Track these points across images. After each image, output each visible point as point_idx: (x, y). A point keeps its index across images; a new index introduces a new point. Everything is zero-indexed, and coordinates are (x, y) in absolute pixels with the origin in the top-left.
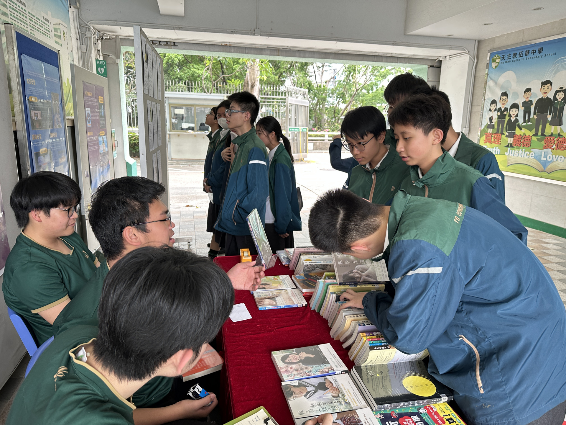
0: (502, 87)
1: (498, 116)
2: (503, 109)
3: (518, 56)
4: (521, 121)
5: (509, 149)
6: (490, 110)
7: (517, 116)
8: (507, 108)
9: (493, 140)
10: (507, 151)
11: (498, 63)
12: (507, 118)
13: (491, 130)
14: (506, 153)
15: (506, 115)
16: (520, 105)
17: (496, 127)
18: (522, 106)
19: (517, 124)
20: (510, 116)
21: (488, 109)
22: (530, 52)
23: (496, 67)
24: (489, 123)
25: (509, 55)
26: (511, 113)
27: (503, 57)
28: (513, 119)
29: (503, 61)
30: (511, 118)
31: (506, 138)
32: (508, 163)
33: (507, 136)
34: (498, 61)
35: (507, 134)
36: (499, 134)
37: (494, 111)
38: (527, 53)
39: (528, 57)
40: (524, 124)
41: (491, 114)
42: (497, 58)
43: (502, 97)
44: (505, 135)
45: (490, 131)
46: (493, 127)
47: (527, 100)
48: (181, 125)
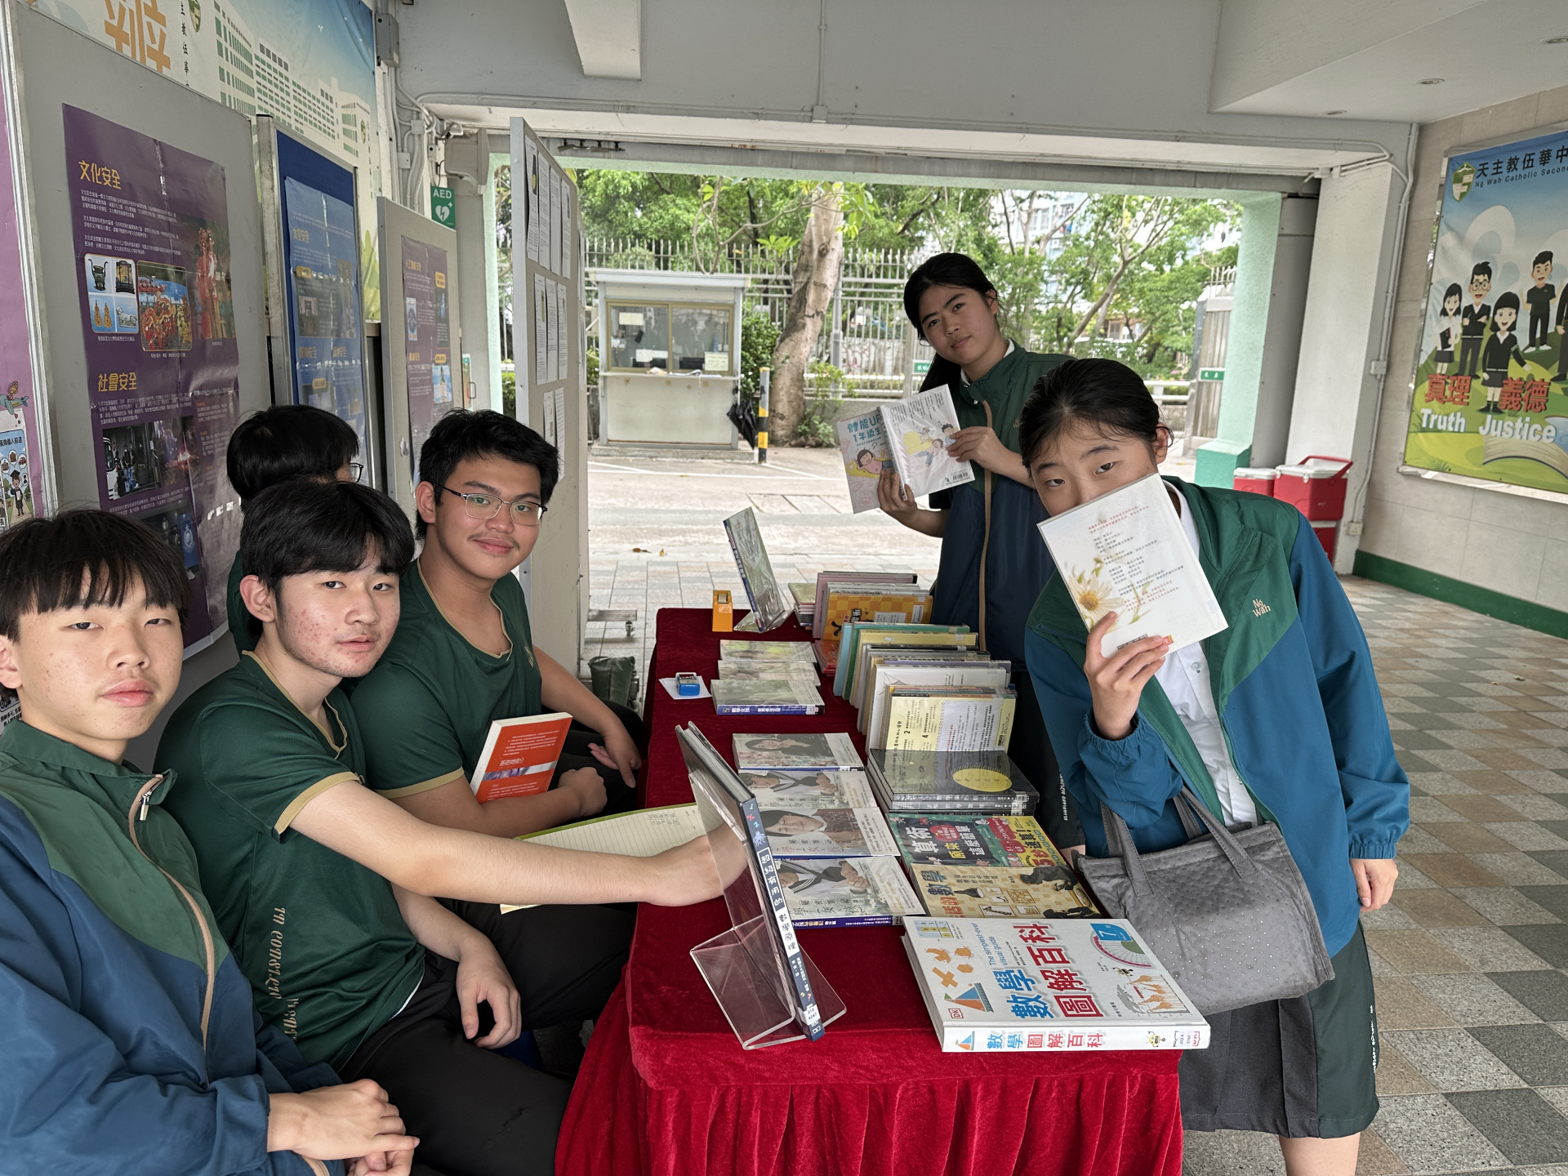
0: (1476, 251)
1: (1464, 327)
2: (1477, 310)
3: (1520, 165)
4: (1523, 340)
5: (1489, 417)
6: (1444, 313)
7: (1513, 327)
8: (1489, 307)
9: (1448, 393)
10: (1483, 424)
11: (1469, 184)
12: (1487, 334)
13: (1446, 365)
14: (1481, 428)
15: (1484, 325)
16: (1523, 298)
17: (1457, 358)
18: (1528, 302)
19: (1513, 349)
20: (1495, 327)
21: (1439, 309)
22: (1554, 154)
23: (1462, 195)
24: (1440, 349)
25: (1499, 162)
26: (1498, 319)
27: (1483, 170)
28: (1502, 337)
29: (1482, 179)
30: (1498, 334)
31: (1482, 388)
32: (1487, 455)
33: (1485, 383)
34: (1467, 179)
35: (1486, 376)
36: (1464, 378)
37: (1455, 314)
38: (1545, 158)
39: (1547, 167)
40: (1532, 349)
41: (1446, 323)
42: (1465, 173)
43: (1476, 277)
44: (1481, 380)
45: (1442, 368)
46: (1449, 357)
47: (1541, 285)
48: (635, 355)
